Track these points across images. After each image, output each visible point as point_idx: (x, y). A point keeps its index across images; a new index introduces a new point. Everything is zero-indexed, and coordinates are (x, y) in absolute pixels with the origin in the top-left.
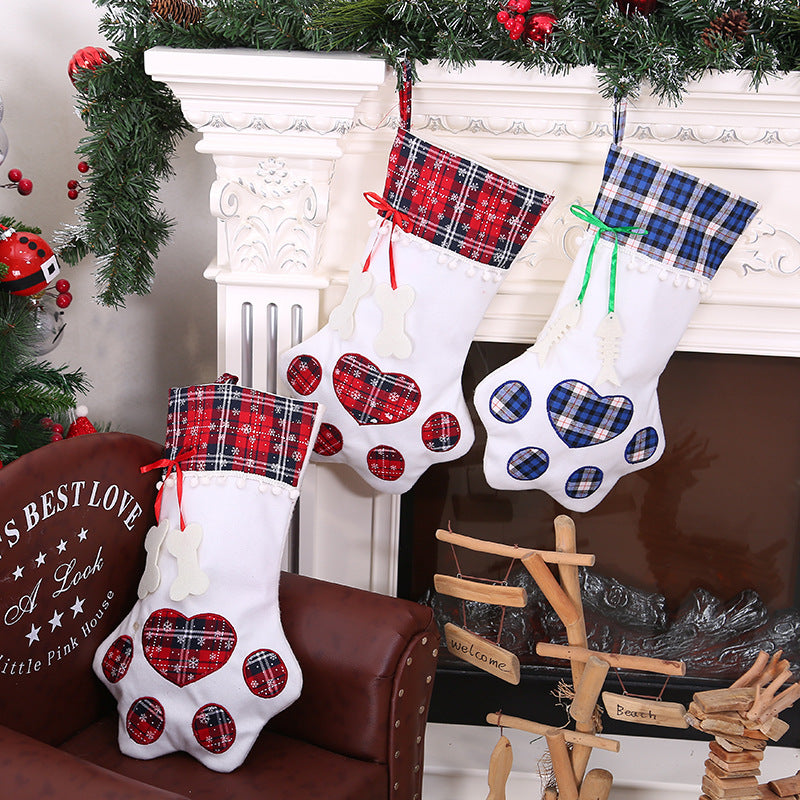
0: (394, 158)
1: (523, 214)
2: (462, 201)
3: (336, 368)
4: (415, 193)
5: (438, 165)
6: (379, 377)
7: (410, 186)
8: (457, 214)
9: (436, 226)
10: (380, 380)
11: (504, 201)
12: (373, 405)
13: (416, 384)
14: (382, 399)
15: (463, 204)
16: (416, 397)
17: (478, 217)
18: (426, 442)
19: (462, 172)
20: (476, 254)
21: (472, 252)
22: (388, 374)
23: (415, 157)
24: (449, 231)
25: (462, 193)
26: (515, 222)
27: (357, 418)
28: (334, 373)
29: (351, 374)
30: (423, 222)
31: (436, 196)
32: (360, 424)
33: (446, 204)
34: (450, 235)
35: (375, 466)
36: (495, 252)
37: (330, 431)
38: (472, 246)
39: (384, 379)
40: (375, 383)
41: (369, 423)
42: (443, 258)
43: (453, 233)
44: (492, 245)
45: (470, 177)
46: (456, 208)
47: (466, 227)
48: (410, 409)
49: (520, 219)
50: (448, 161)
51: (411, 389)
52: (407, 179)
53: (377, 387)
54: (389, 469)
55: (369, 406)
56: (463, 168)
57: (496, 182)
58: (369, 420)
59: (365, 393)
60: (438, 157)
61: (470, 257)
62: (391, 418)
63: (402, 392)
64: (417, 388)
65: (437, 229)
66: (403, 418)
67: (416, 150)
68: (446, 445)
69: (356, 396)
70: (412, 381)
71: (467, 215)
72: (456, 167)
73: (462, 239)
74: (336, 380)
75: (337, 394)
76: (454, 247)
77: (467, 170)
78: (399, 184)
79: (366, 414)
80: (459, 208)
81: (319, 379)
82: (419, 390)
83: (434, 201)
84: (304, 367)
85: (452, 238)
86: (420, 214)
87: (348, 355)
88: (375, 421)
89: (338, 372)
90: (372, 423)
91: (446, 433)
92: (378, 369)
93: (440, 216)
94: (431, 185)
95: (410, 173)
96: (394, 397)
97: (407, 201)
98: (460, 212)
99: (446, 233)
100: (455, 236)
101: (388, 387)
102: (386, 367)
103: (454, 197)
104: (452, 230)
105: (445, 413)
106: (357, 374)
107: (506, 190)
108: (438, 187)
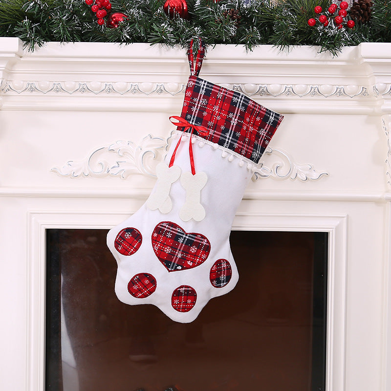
0: (189, 94)
1: (268, 127)
2: (235, 118)
3: (154, 232)
4: (205, 114)
5: (220, 96)
6: (184, 236)
7: (202, 110)
8: (233, 126)
9: (220, 134)
10: (185, 238)
11: (258, 119)
12: (180, 256)
13: (207, 240)
14: (186, 251)
15: (236, 120)
16: (207, 249)
17: (245, 128)
18: (212, 280)
19: (235, 99)
20: (244, 152)
21: (241, 150)
22: (191, 234)
23: (204, 92)
24: (228, 137)
25: (235, 113)
26: (263, 132)
27: (167, 266)
28: (152, 236)
29: (165, 236)
30: (211, 132)
31: (219, 115)
32: (169, 271)
33: (226, 120)
34: (229, 139)
35: (176, 302)
36: (253, 151)
37: (148, 279)
38: (241, 147)
39: (187, 237)
40: (181, 240)
41: (176, 270)
42: (224, 154)
43: (231, 138)
44: (252, 147)
45: (240, 102)
46: (232, 122)
47: (238, 134)
48: (204, 257)
49: (266, 131)
50: (226, 93)
51: (205, 243)
52: (199, 105)
53: (183, 243)
54: (186, 303)
55: (177, 257)
56: (236, 97)
57: (255, 106)
58: (176, 267)
59: (174, 248)
60: (219, 90)
61: (240, 153)
62: (191, 264)
63: (199, 246)
64: (208, 242)
65: (221, 136)
66: (199, 264)
67: (205, 87)
68: (223, 282)
69: (168, 250)
70: (205, 238)
71: (239, 127)
72: (231, 97)
73: (235, 142)
74: (154, 240)
75: (155, 251)
76: (231, 147)
77: (238, 98)
78: (194, 109)
79: (174, 263)
80: (234, 122)
81: (141, 242)
82: (210, 244)
83: (218, 118)
84: (128, 236)
85: (230, 141)
86: (209, 127)
87: (162, 223)
88: (179, 268)
89: (155, 235)
90: (178, 270)
91: (224, 274)
92: (183, 230)
93: (223, 128)
94: (216, 108)
95: (201, 102)
96: (193, 250)
97: (200, 119)
98: (235, 124)
99: (226, 138)
100: (231, 140)
101: (190, 243)
102: (189, 229)
103: (231, 115)
104: (230, 136)
105: (223, 260)
106: (169, 235)
107: (260, 111)
108: (220, 110)
